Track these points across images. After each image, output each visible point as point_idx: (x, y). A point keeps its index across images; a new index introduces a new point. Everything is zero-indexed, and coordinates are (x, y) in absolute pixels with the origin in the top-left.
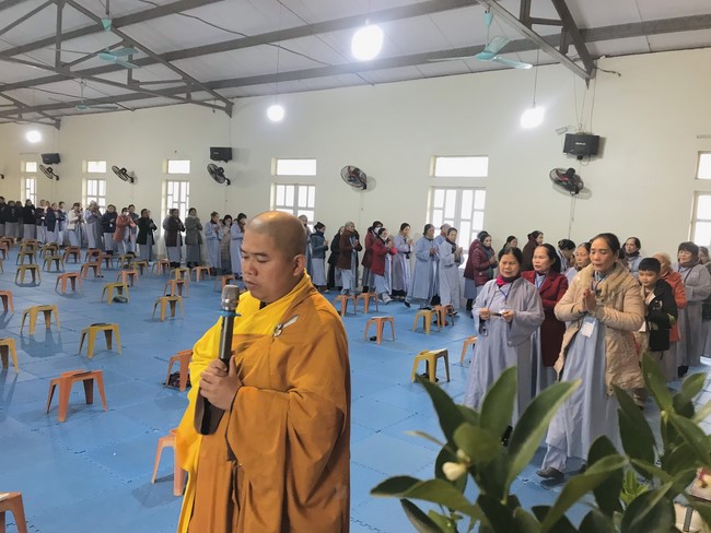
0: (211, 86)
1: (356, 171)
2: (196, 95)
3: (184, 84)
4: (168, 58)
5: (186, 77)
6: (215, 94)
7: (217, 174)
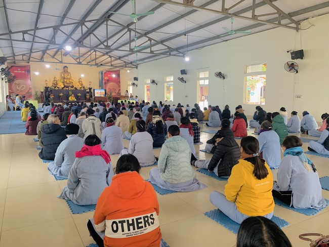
0: (177, 49)
1: (220, 73)
2: (172, 53)
3: (168, 50)
4: (162, 42)
5: (169, 48)
6: (179, 52)
7: (182, 80)
